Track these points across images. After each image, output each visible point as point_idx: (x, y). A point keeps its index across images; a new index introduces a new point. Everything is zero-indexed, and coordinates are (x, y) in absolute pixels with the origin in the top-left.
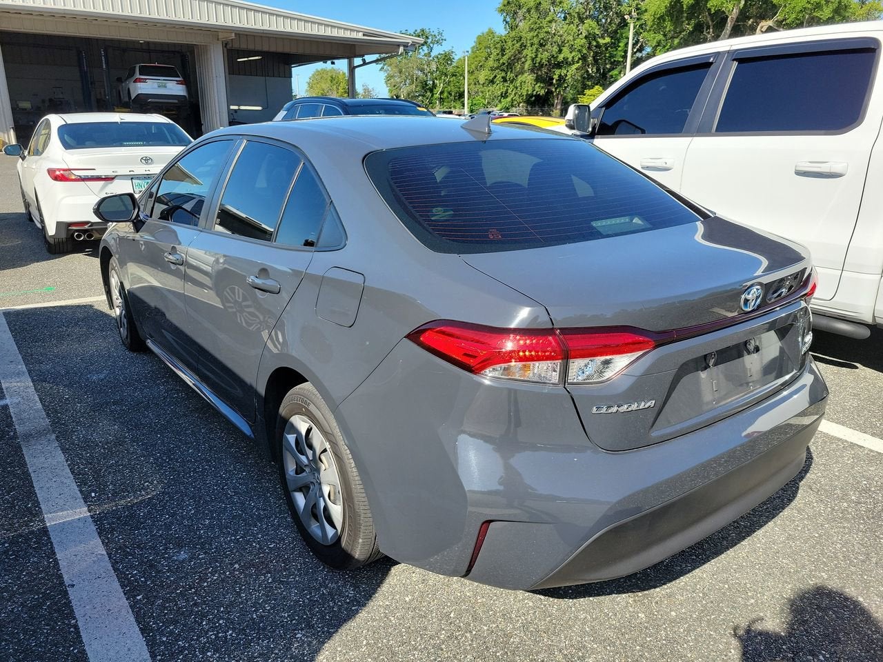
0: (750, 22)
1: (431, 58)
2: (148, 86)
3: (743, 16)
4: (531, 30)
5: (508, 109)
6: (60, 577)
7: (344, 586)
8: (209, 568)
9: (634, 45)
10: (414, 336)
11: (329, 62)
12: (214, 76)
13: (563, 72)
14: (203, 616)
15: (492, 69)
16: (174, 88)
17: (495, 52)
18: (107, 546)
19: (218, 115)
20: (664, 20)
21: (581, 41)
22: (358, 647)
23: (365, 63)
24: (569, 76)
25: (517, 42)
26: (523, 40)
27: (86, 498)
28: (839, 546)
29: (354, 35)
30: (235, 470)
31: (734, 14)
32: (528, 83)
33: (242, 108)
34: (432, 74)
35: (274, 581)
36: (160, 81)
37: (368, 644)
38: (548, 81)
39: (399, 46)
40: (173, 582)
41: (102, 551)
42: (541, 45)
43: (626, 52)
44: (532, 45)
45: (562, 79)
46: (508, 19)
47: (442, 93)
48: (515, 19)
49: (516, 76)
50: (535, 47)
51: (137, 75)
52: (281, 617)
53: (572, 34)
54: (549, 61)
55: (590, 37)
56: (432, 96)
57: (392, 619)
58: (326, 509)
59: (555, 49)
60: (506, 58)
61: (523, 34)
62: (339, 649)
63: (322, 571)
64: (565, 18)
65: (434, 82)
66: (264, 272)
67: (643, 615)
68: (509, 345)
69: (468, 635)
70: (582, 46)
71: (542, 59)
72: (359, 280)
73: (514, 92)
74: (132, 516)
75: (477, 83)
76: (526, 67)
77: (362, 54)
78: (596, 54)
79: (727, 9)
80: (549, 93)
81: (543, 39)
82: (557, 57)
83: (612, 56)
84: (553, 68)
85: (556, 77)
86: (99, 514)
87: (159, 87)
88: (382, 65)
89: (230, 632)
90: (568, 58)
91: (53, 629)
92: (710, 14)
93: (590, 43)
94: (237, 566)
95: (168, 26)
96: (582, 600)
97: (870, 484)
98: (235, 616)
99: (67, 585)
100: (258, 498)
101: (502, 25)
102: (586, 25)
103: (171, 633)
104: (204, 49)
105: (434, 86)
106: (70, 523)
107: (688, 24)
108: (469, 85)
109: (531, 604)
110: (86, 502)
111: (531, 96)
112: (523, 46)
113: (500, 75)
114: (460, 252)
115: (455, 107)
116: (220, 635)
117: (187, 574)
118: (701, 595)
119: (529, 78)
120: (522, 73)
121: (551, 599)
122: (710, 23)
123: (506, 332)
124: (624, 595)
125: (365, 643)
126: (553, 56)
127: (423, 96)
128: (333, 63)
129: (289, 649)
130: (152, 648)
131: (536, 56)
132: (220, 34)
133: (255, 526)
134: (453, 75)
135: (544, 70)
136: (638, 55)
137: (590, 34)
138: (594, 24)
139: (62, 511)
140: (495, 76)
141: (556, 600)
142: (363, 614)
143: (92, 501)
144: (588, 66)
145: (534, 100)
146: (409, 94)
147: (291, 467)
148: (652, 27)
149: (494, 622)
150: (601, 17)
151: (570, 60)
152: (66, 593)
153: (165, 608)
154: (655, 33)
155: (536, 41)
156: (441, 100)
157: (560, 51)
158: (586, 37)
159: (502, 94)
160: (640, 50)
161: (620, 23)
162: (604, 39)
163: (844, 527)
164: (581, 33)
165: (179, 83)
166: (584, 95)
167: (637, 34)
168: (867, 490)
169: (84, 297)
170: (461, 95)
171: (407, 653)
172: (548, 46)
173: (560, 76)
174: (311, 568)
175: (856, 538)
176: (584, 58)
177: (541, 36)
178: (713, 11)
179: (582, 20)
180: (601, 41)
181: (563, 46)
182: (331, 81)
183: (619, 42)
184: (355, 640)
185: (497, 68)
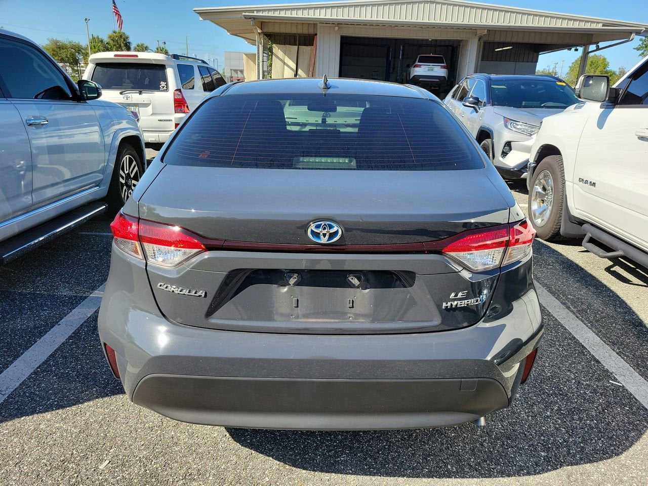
2: (422, 70)
6: (62, 319)
11: (573, 49)
12: (468, 62)
16: (438, 71)
23: (597, 49)
29: (594, 26)
36: (430, 66)
51: (417, 63)
77: (596, 41)
88: (643, 51)
95: (442, 27)
99: (58, 323)
104: (466, 43)
132: (478, 31)
165: (443, 67)
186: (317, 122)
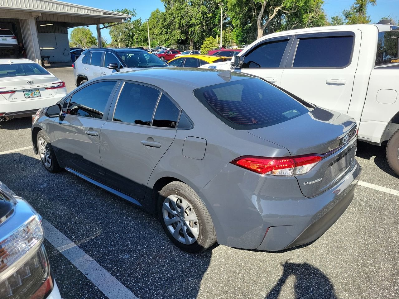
0: (271, 8)
1: (130, 23)
3: (268, 5)
4: (177, 10)
5: (169, 46)
6: (79, 271)
7: (197, 259)
8: (140, 260)
9: (223, 16)
10: (234, 162)
11: (86, 26)
12: (32, 34)
13: (193, 29)
14: (148, 278)
15: (161, 28)
16: (10, 40)
17: (161, 20)
18: (92, 257)
19: (35, 53)
20: (236, 7)
21: (200, 15)
22: (214, 281)
23: (105, 27)
24: (196, 31)
25: (171, 15)
26: (174, 15)
27: (71, 239)
28: (364, 222)
29: (98, 14)
30: (129, 220)
31: (264, 4)
32: (177, 34)
33: (44, 48)
34: (132, 30)
35: (169, 261)
36: (3, 37)
37: (216, 279)
38: (186, 33)
39: (121, 19)
40: (129, 267)
41: (91, 259)
42: (182, 17)
43: (220, 20)
44: (178, 17)
45: (192, 32)
46: (166, 5)
47: (137, 39)
48: (169, 5)
49: (172, 31)
50: (179, 18)
52: (179, 274)
53: (195, 12)
54: (186, 24)
55: (203, 13)
56: (133, 40)
57: (221, 269)
58: (188, 230)
59: (189, 19)
60: (166, 22)
61: (174, 12)
62: (207, 282)
63: (186, 255)
64: (192, 5)
65: (133, 34)
66: (151, 138)
67: (309, 255)
68: (272, 163)
69: (252, 270)
70: (200, 18)
71: (183, 23)
72: (204, 141)
73: (171, 38)
74: (96, 243)
75: (153, 34)
76: (176, 26)
77: (103, 23)
78: (207, 21)
79: (262, 2)
80: (187, 38)
81: (183, 14)
82: (190, 22)
83: (213, 22)
84: (188, 27)
85: (190, 31)
86: (81, 244)
87: (3, 40)
89: (162, 282)
90: (194, 23)
91: (89, 292)
92: (254, 4)
93: (204, 17)
94: (151, 257)
96: (286, 252)
97: (367, 199)
98: (161, 276)
99: (84, 274)
100: (145, 230)
101: (164, 8)
102: (201, 8)
103: (139, 286)
104: (25, 21)
105: (133, 36)
106: (70, 249)
107: (245, 8)
108: (150, 35)
109: (269, 256)
110: (72, 240)
111: (180, 40)
112: (174, 17)
113: (165, 31)
114: (246, 129)
115: (144, 45)
116: (159, 284)
117: (133, 263)
118: (325, 245)
119: (178, 32)
120: (174, 29)
121: (275, 254)
122: (255, 8)
123: (270, 158)
124: (300, 249)
125: (215, 278)
126: (188, 22)
127: (129, 40)
128: (88, 26)
129: (188, 285)
130: (134, 293)
131: (180, 22)
132: (33, 14)
133: (150, 241)
134: (142, 31)
135: (184, 28)
136: (225, 21)
137: (203, 12)
138: (204, 7)
139: (63, 246)
140: (162, 31)
141: (277, 254)
142: (210, 269)
143: (74, 240)
144: (204, 26)
145: (181, 42)
146: (122, 40)
147: (166, 217)
148: (230, 9)
149: (258, 265)
150: (207, 4)
151: (195, 24)
152: (86, 278)
153: (131, 277)
154: (232, 12)
155: (180, 15)
156: (138, 42)
157: (191, 20)
158: (202, 13)
159: (166, 39)
160: (225, 19)
161: (216, 7)
162: (210, 14)
163: (364, 216)
164: (199, 12)
165: (13, 38)
166: (206, 40)
167: (224, 12)
168: (367, 201)
169: (12, 149)
170: (146, 40)
171: (233, 279)
172: (185, 18)
173: (192, 31)
174: (181, 254)
175: (369, 219)
176: (201, 23)
177: (182, 13)
178: (256, 3)
179: (199, 6)
180: (209, 15)
181: (192, 17)
182: (83, 34)
183: (216, 16)
184: (211, 278)
185: (163, 27)
186: (24, 89)
